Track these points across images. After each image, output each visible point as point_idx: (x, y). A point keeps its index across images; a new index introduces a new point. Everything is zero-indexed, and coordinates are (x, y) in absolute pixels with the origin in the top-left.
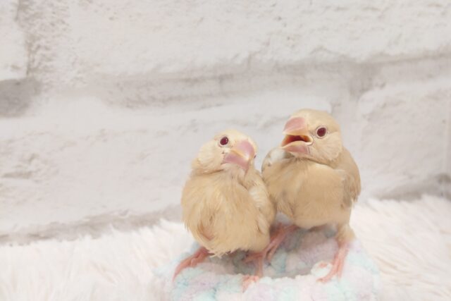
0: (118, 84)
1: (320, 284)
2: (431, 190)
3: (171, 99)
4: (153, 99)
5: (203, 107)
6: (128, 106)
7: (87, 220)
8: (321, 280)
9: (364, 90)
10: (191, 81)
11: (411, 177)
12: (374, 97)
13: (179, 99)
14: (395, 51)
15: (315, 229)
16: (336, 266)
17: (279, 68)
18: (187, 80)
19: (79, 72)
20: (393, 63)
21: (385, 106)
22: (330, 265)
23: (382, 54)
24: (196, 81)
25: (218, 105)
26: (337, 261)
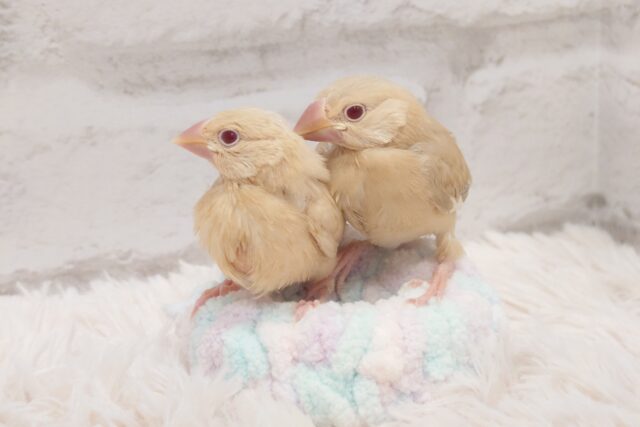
0: (111, 59)
1: (411, 306)
2: (576, 218)
3: (189, 80)
4: (164, 81)
5: (237, 94)
6: (126, 92)
7: (71, 267)
8: (412, 301)
9: (472, 68)
10: (219, 54)
11: (547, 199)
12: (488, 79)
13: (201, 81)
14: (515, 9)
15: (405, 247)
16: (435, 285)
17: (347, 35)
18: (212, 53)
19: (52, 41)
20: (513, 27)
21: (503, 92)
22: (426, 284)
23: (496, 14)
24: (226, 53)
25: (259, 91)
26: (436, 279)
